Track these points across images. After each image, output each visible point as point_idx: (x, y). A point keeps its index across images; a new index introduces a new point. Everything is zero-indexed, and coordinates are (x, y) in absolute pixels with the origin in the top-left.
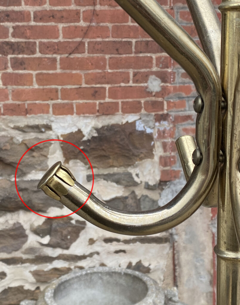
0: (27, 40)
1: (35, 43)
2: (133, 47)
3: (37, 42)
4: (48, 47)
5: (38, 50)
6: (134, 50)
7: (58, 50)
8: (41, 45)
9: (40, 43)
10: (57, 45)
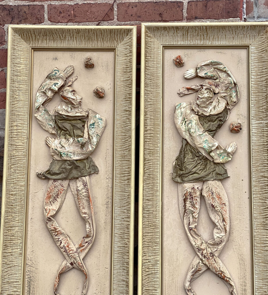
0: (31, 3)
1: (43, 6)
2: (185, 11)
3: (46, 4)
4: (60, 13)
5: (46, 16)
6: (185, 14)
7: (75, 16)
8: (50, 9)
9: (50, 6)
10: (74, 10)
